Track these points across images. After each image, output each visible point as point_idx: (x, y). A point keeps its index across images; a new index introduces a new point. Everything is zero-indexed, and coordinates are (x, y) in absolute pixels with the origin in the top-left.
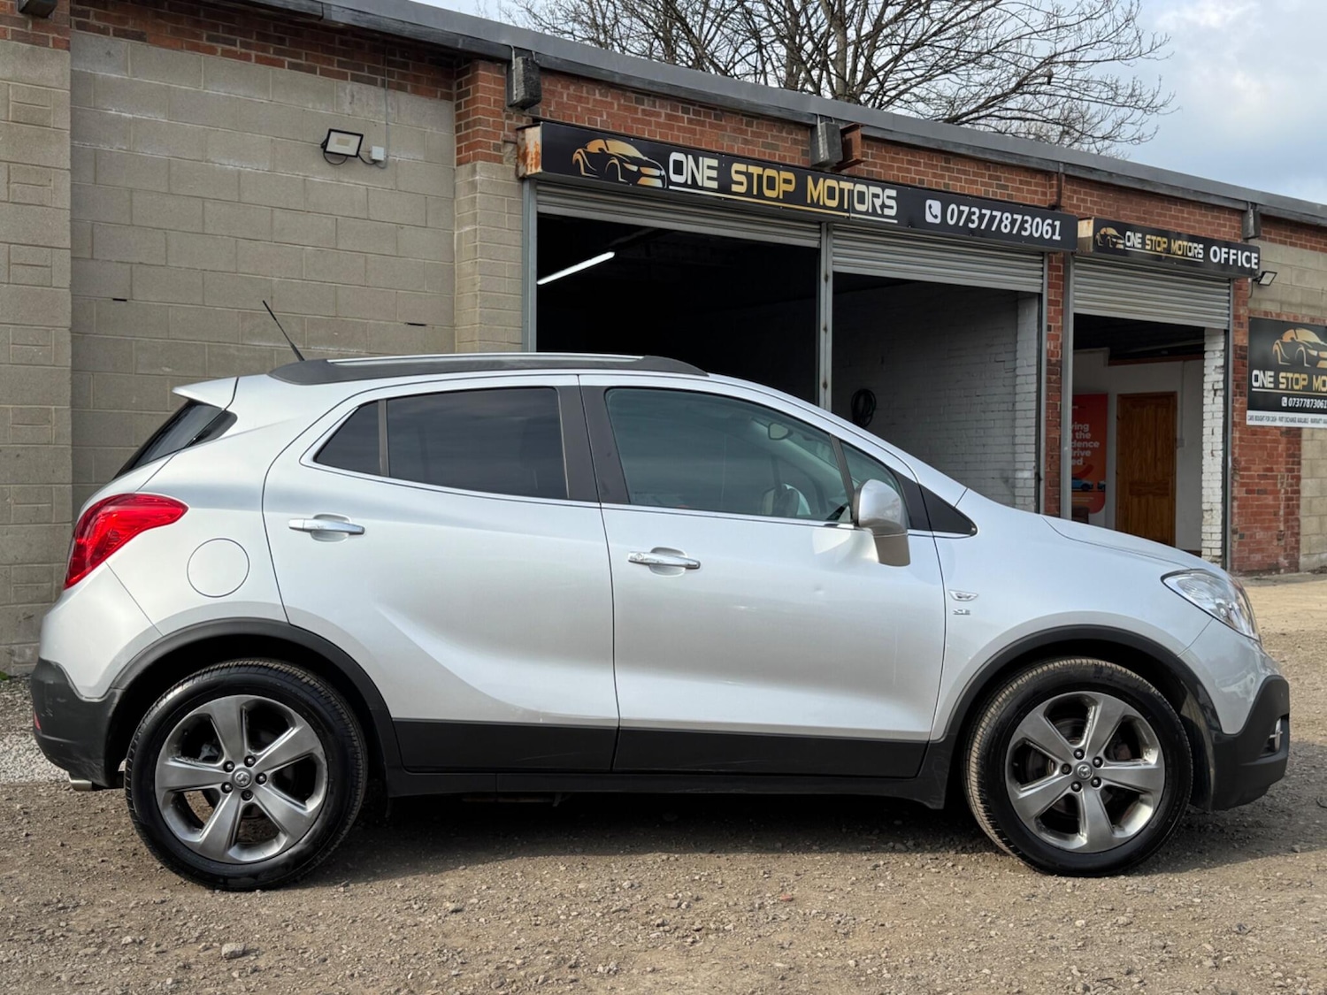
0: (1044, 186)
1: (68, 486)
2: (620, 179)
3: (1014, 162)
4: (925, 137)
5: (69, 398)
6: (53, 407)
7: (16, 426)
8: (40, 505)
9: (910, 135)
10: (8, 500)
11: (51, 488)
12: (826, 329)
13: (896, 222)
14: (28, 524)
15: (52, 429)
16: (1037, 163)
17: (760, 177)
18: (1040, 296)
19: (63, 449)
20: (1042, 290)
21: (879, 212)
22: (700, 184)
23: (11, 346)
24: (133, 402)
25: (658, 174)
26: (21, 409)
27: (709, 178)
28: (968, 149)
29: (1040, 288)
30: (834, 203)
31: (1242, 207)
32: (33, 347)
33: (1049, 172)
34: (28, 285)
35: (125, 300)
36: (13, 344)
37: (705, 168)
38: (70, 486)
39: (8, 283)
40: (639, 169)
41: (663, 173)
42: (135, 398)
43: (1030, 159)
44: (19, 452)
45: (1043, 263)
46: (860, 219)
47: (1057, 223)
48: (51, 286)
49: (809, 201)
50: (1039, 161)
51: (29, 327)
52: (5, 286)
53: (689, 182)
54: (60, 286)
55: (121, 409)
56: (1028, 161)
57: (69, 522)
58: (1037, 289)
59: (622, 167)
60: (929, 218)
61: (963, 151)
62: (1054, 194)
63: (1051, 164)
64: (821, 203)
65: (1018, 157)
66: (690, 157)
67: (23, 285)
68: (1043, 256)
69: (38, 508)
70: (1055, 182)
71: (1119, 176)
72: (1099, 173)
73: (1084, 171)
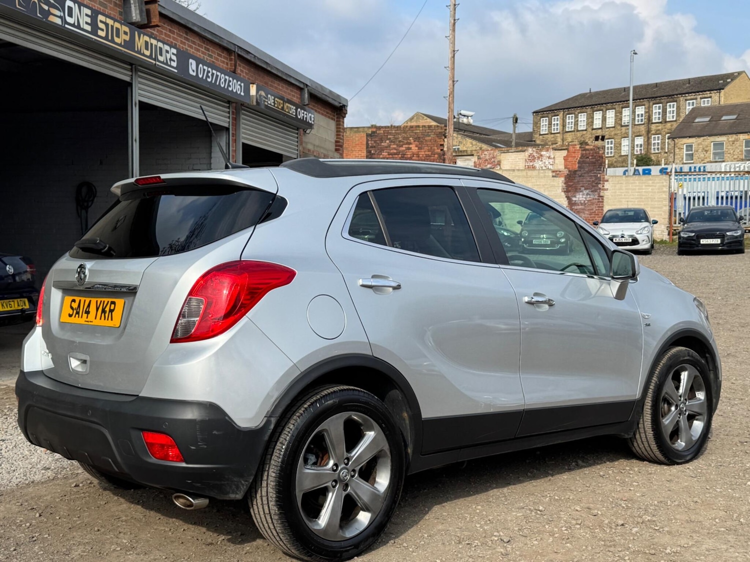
0: (227, 59)
2: (39, 15)
3: (217, 41)
4: (179, 16)
9: (173, 13)
12: (136, 140)
13: (176, 71)
16: (227, 44)
17: (112, 27)
18: (227, 129)
20: (229, 126)
21: (169, 63)
22: (82, 27)
25: (59, 15)
27: (87, 23)
28: (198, 28)
29: (228, 124)
30: (148, 53)
31: (302, 86)
33: (231, 50)
37: (84, 15)
40: (49, 9)
41: (62, 14)
43: (223, 40)
45: (229, 108)
46: (161, 66)
47: (242, 84)
49: (136, 49)
50: (228, 43)
53: (76, 24)
56: (223, 41)
58: (226, 125)
59: (39, 5)
60: (191, 72)
61: (195, 29)
62: (233, 65)
63: (232, 45)
64: (142, 52)
65: (219, 38)
66: (76, 5)
68: (229, 104)
70: (233, 57)
71: (259, 59)
72: (251, 55)
73: (245, 53)
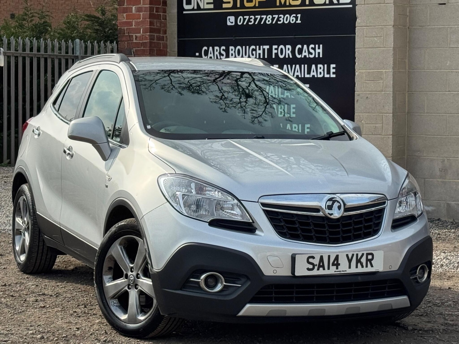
1: (390, 114)
5: (392, 65)
6: (384, 71)
7: (366, 81)
8: (377, 125)
10: (362, 122)
11: (382, 116)
14: (371, 135)
15: (383, 83)
19: (388, 94)
23: (365, 38)
24: (448, 65)
26: (369, 72)
32: (375, 38)
34: (373, 4)
35: (445, 4)
36: (366, 37)
38: (392, 114)
39: (364, 4)
42: (448, 62)
44: (367, 95)
48: (384, 3)
51: (373, 27)
52: (363, 6)
54: (389, 2)
55: (441, 69)
57: (391, 135)
67: (371, 4)
69: (376, 126)
